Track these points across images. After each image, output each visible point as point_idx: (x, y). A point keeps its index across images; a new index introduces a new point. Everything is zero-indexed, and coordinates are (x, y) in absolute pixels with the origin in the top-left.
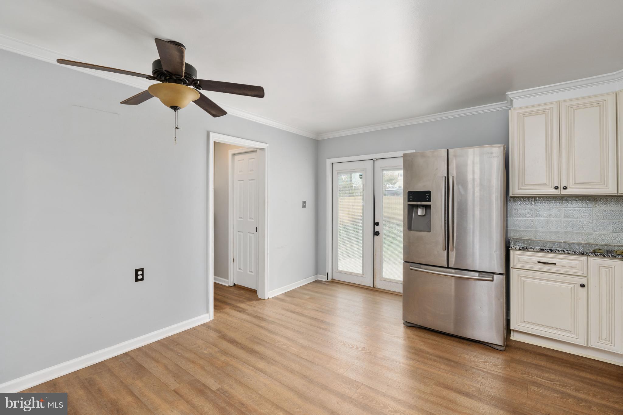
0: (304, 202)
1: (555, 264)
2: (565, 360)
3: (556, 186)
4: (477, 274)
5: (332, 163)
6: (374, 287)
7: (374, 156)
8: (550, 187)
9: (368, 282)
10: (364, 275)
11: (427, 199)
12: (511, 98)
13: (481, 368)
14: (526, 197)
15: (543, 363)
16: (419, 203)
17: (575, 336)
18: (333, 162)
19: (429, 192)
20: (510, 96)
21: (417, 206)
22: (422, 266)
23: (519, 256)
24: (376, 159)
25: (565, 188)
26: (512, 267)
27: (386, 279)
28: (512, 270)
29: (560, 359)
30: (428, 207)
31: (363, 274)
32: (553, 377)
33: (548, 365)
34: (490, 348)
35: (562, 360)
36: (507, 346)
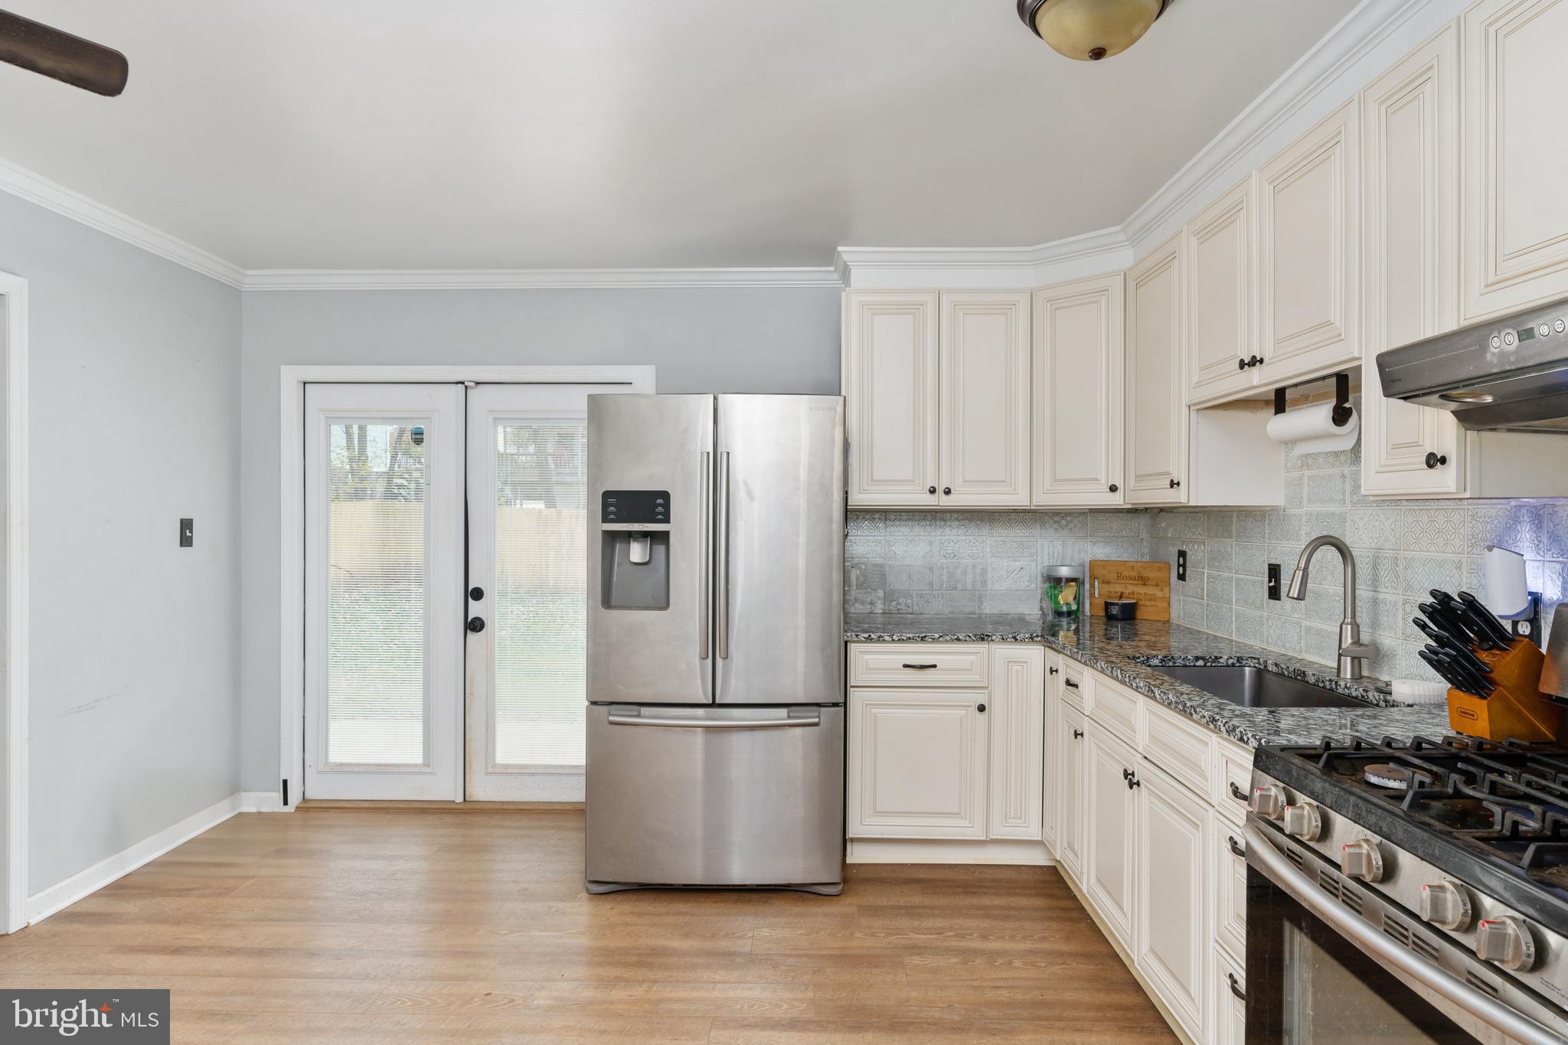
0: (186, 525)
1: (934, 666)
2: (952, 881)
3: (932, 487)
4: (783, 712)
5: (305, 383)
6: (467, 799)
7: (468, 373)
8: (921, 488)
9: (445, 788)
10: (428, 766)
11: (660, 514)
12: (846, 263)
13: (805, 949)
14: (867, 511)
15: (917, 899)
16: (636, 525)
17: (966, 823)
18: (307, 380)
19: (665, 495)
20: (846, 257)
21: (629, 536)
22: (644, 710)
23: (866, 657)
24: (474, 384)
25: (948, 492)
26: (852, 684)
27: (506, 766)
28: (852, 692)
29: (943, 881)
30: (663, 538)
31: (426, 764)
32: (940, 923)
33: (927, 900)
34: (811, 896)
35: (947, 881)
36: (845, 880)
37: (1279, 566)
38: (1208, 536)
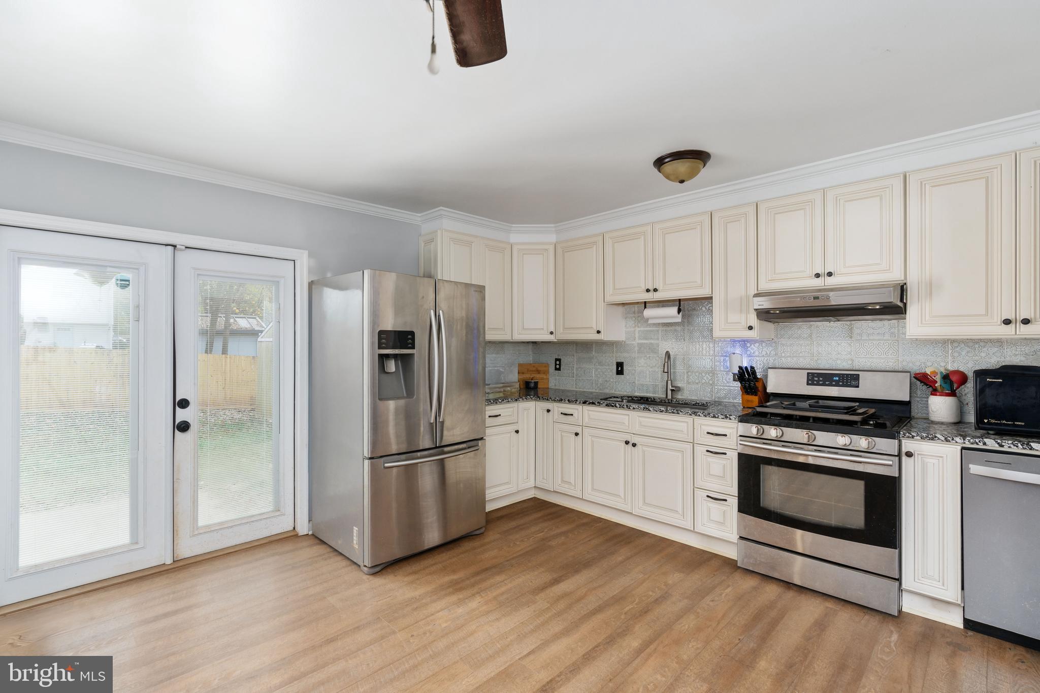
1: (500, 415)
6: (176, 559)
11: (410, 344)
12: (440, 215)
15: (513, 523)
16: (396, 350)
17: (511, 486)
19: (412, 334)
20: (442, 212)
21: (391, 357)
24: (184, 247)
27: (209, 526)
30: (409, 358)
31: (133, 544)
32: (536, 528)
33: (517, 523)
37: (623, 362)
38: (576, 352)
